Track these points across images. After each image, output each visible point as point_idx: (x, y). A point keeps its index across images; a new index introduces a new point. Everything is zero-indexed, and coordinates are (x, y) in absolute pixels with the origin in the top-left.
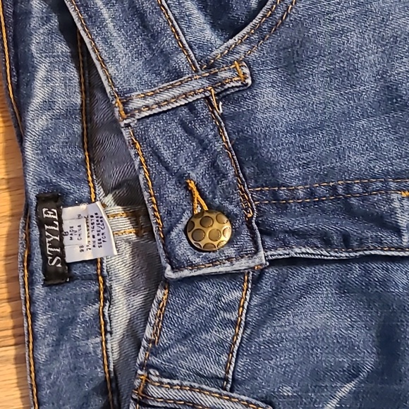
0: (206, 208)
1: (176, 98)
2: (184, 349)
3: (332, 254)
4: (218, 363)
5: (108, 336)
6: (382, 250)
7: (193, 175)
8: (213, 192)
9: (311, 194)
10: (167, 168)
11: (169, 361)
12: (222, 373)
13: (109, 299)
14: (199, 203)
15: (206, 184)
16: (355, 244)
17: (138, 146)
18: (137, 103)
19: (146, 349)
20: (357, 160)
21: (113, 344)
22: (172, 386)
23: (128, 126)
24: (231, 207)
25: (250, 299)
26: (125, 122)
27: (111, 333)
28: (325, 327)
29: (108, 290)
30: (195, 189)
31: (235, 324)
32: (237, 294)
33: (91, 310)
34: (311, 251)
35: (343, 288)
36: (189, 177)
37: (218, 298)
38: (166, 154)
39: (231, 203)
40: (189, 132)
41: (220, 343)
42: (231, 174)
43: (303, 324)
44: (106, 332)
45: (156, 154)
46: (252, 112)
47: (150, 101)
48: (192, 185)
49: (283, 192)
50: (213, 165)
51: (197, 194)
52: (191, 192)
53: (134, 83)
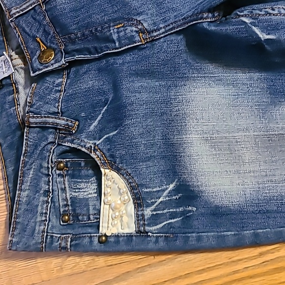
0: (46, 48)
1: (28, 7)
2: (41, 103)
3: (92, 56)
4: (55, 107)
5: (18, 106)
6: (110, 50)
7: (38, 36)
8: (47, 41)
9: (83, 35)
10: (29, 35)
11: (36, 109)
12: (56, 110)
13: (18, 92)
14: (43, 47)
15: (43, 38)
16: (99, 51)
17: (17, 29)
18: (14, 11)
19: (29, 106)
20: (97, 18)
21: (20, 109)
22: (38, 117)
23: (12, 21)
24: (54, 46)
25: (67, 81)
26: (10, 19)
27: (19, 105)
28: (93, 86)
29: (17, 89)
30: (40, 41)
31: (60, 91)
32: (61, 80)
33: (11, 97)
34: (83, 56)
35: (100, 70)
36: (37, 37)
37: (54, 83)
38: (27, 29)
39: (54, 44)
40: (35, 19)
41: (55, 99)
42: (52, 32)
43: (84, 86)
44: (17, 104)
45: (24, 30)
46: (56, 7)
47: (18, 10)
48: (38, 39)
49: (73, 36)
50: (45, 30)
51: (41, 43)
52: (39, 42)
53: (13, 5)
